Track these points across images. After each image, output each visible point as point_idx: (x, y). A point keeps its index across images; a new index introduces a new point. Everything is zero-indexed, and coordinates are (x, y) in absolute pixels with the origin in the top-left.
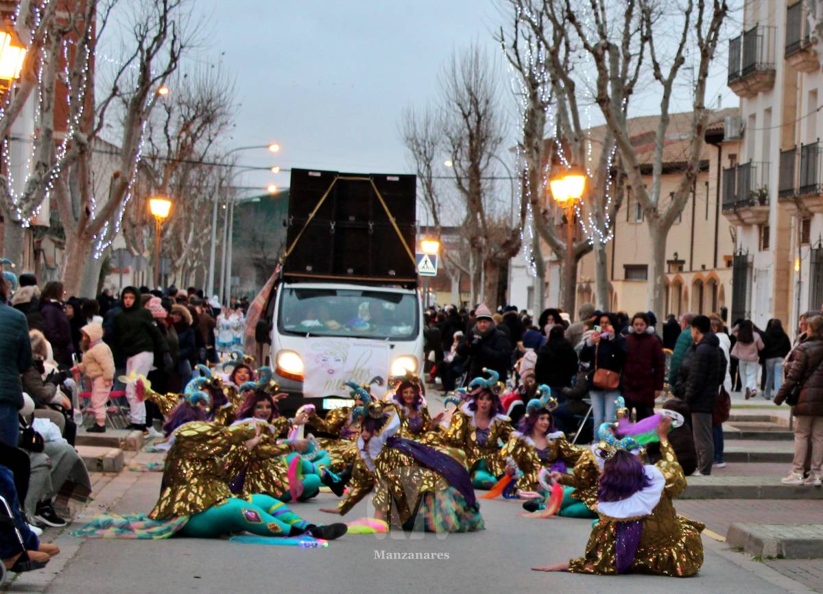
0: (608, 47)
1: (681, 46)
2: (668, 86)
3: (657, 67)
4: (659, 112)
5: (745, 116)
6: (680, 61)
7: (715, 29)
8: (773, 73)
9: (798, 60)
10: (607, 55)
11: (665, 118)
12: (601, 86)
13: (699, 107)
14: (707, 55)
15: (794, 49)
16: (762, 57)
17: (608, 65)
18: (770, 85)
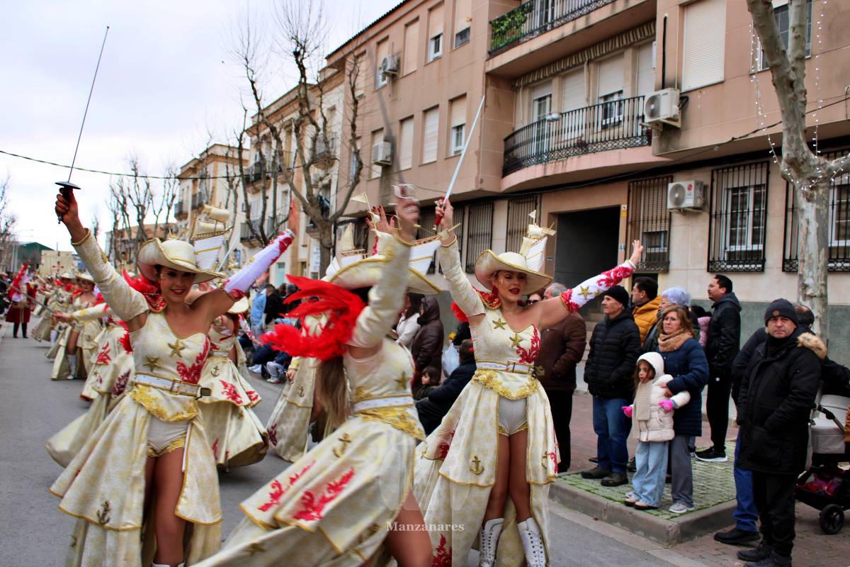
0: (141, 205)
1: (162, 205)
2: (157, 216)
3: (154, 212)
4: (154, 223)
5: (179, 225)
6: (161, 210)
7: (172, 201)
8: (187, 214)
9: (196, 210)
10: (140, 208)
11: (156, 226)
12: (138, 217)
13: (167, 223)
14: (169, 208)
15: (194, 208)
16: (184, 209)
17: (140, 210)
18: (186, 217)
